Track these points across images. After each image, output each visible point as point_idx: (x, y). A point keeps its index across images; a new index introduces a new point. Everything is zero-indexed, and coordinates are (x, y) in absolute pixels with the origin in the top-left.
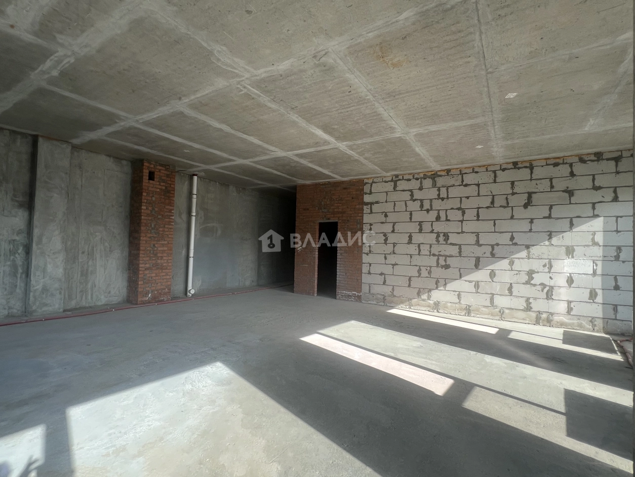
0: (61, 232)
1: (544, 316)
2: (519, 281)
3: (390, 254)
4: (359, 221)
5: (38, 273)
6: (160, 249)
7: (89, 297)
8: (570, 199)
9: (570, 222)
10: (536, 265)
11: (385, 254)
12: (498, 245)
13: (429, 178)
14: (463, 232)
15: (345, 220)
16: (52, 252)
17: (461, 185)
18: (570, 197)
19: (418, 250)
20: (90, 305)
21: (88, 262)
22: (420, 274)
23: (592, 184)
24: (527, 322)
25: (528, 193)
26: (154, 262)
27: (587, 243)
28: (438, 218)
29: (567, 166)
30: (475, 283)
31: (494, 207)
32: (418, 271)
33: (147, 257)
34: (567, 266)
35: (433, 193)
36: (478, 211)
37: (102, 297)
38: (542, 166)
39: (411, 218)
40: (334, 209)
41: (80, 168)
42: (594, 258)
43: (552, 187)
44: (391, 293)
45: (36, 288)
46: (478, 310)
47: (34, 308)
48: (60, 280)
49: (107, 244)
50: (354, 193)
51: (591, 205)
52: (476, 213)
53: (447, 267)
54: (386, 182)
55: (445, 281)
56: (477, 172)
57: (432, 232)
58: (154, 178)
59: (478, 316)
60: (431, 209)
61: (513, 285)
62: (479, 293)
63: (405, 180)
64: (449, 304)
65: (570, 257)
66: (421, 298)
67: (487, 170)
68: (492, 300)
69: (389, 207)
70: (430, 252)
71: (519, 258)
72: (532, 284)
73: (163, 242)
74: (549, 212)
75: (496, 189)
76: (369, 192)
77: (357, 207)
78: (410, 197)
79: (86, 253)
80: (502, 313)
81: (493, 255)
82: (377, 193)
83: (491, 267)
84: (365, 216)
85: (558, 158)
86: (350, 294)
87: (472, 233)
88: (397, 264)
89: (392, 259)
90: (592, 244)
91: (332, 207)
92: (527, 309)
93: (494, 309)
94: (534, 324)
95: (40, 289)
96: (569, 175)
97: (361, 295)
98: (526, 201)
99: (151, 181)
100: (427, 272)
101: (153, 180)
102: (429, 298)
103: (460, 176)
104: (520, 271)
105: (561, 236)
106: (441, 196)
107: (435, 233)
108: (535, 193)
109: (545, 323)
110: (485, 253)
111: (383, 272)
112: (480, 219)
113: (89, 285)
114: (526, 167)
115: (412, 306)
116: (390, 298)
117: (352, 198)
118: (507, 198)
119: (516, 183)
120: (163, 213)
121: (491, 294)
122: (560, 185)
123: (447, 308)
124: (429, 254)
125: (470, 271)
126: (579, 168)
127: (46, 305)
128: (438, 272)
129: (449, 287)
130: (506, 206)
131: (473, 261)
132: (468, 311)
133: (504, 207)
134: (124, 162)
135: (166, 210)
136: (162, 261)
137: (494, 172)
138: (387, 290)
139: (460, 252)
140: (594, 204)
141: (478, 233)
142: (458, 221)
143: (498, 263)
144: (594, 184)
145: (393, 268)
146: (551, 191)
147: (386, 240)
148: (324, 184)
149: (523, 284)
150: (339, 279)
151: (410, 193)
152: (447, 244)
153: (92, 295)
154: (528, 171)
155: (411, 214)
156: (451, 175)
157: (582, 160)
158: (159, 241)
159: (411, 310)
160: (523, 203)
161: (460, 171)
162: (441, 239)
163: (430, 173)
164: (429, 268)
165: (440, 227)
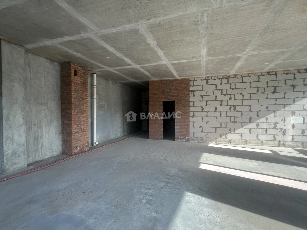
0: (22, 111)
1: (282, 143)
2: (270, 127)
3: (205, 117)
4: (187, 100)
5: (8, 142)
6: (82, 119)
7: (40, 154)
8: (294, 90)
9: (294, 100)
10: (278, 120)
11: (202, 117)
12: (260, 111)
13: (226, 78)
14: (243, 105)
15: (179, 100)
16: (17, 126)
17: (242, 82)
18: (294, 88)
19: (220, 114)
20: (41, 159)
21: (38, 131)
22: (221, 126)
23: (303, 83)
24: (274, 146)
25: (275, 86)
26: (79, 127)
27: (301, 109)
28: (230, 99)
29: (293, 74)
30: (249, 130)
31: (258, 93)
32: (220, 125)
33: (76, 125)
34: (292, 120)
35: (228, 86)
36: (251, 95)
37: (48, 153)
38: (281, 74)
39: (216, 99)
40: (172, 94)
41: (29, 66)
42: (304, 116)
43: (286, 84)
44: (206, 136)
45: (7, 153)
46: (251, 142)
47: (7, 167)
48: (23, 145)
49: (48, 118)
50: (184, 85)
51: (303, 92)
52: (250, 96)
53: (235, 122)
54: (202, 80)
55: (234, 129)
56: (250, 76)
57: (227, 105)
58: (77, 74)
59: (251, 145)
60: (227, 94)
61: (268, 129)
62: (251, 134)
63: (213, 79)
64: (236, 140)
65: (293, 115)
66: (222, 138)
67: (255, 75)
68: (257, 137)
69: (204, 93)
70: (226, 115)
71: (270, 117)
72: (276, 129)
73: (83, 115)
74: (284, 96)
75: (259, 84)
76: (192, 85)
77: (186, 93)
78: (215, 88)
79: (36, 125)
80: (262, 142)
81: (258, 116)
82: (197, 86)
83: (257, 122)
84: (190, 98)
85: (289, 71)
86: (183, 138)
87: (248, 105)
88: (209, 122)
89: (206, 119)
90: (303, 110)
91: (171, 93)
92: (274, 140)
93: (259, 141)
94: (277, 147)
95: (10, 154)
96: (293, 79)
97: (189, 138)
98: (274, 90)
99: (76, 77)
100: (225, 125)
101: (77, 76)
102: (226, 137)
103: (242, 78)
104: (271, 123)
105: (289, 106)
106: (232, 88)
107: (229, 106)
108: (278, 86)
109: (282, 146)
110: (254, 115)
111: (201, 126)
112: (252, 99)
113: (40, 146)
114: (273, 74)
115: (217, 142)
116: (206, 138)
117: (183, 88)
118: (265, 89)
119: (269, 82)
120: (83, 97)
121: (257, 134)
122: (289, 83)
123: (235, 142)
124: (226, 116)
125: (247, 124)
126: (298, 76)
127: (16, 164)
128: (231, 125)
129: (236, 132)
130: (264, 92)
131: (248, 119)
132: (246, 143)
133: (263, 93)
134: (56, 63)
135: (84, 95)
136: (84, 127)
137: (259, 76)
138: (204, 135)
139: (242, 115)
140: (304, 92)
141: (251, 105)
142: (241, 100)
143: (260, 119)
144: (304, 83)
145: (207, 124)
146: (285, 86)
147: (203, 110)
148: (166, 81)
149: (272, 129)
150: (176, 130)
151: (215, 86)
152: (235, 111)
153: (42, 152)
154: (275, 76)
155: (216, 97)
156: (237, 77)
157: (299, 72)
158: (81, 114)
159: (217, 144)
160: (272, 91)
161: (242, 75)
162: (232, 109)
163: (226, 76)
164: (226, 123)
165: (231, 103)
